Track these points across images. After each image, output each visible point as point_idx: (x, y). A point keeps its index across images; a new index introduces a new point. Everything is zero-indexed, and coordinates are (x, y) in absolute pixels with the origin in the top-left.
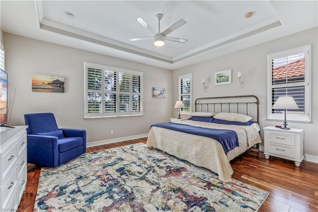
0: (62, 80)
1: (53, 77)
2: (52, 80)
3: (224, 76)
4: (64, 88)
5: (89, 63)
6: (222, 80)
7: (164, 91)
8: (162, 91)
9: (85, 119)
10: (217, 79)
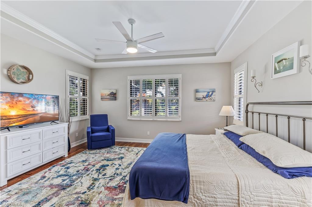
0: (114, 92)
1: (110, 90)
2: (109, 93)
3: (285, 59)
4: (116, 97)
5: (131, 76)
6: (282, 68)
7: (213, 92)
8: (209, 92)
9: (128, 120)
10: (275, 67)
